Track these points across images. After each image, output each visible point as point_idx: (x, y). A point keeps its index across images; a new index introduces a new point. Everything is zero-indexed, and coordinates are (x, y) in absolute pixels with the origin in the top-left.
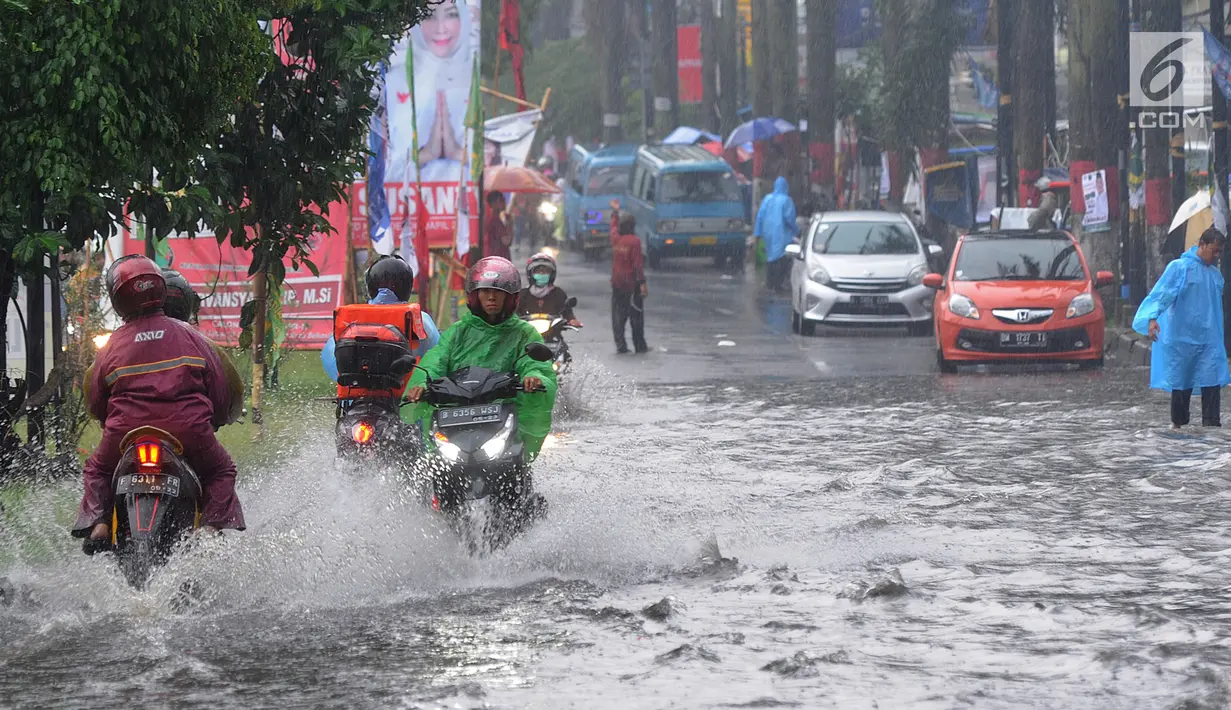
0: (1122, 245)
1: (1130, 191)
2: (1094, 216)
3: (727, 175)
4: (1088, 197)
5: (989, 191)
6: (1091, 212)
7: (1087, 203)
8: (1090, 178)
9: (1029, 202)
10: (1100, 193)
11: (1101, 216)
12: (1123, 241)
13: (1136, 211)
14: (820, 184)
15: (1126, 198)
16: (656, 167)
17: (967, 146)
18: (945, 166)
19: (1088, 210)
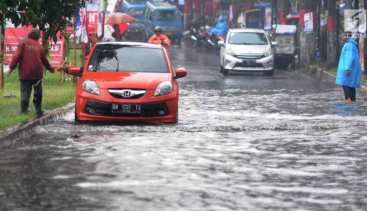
0: (317, 38)
1: (321, 20)
2: (308, 28)
3: (177, 12)
4: (306, 22)
5: (269, 19)
6: (307, 27)
7: (306, 24)
8: (307, 15)
9: (284, 23)
10: (310, 20)
11: (311, 28)
12: (318, 36)
13: (323, 27)
14: (208, 15)
15: (319, 22)
16: (152, 8)
17: (260, 3)
18: (253, 10)
19: (306, 26)
